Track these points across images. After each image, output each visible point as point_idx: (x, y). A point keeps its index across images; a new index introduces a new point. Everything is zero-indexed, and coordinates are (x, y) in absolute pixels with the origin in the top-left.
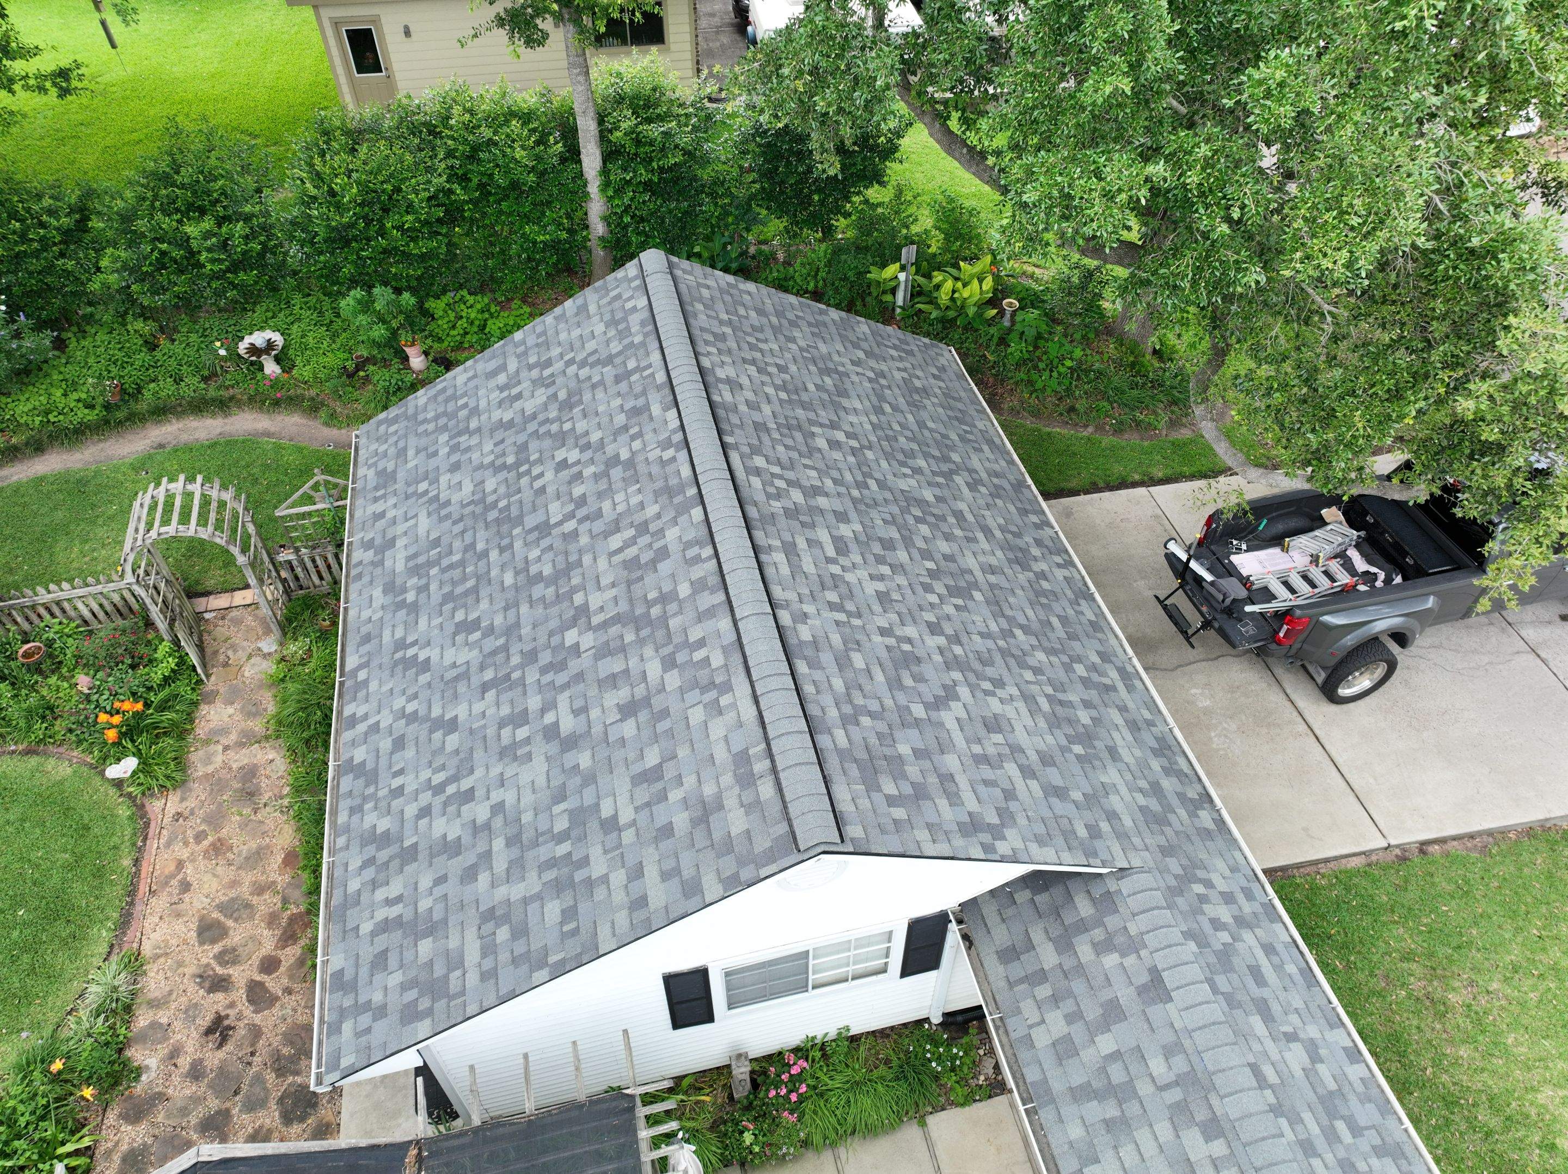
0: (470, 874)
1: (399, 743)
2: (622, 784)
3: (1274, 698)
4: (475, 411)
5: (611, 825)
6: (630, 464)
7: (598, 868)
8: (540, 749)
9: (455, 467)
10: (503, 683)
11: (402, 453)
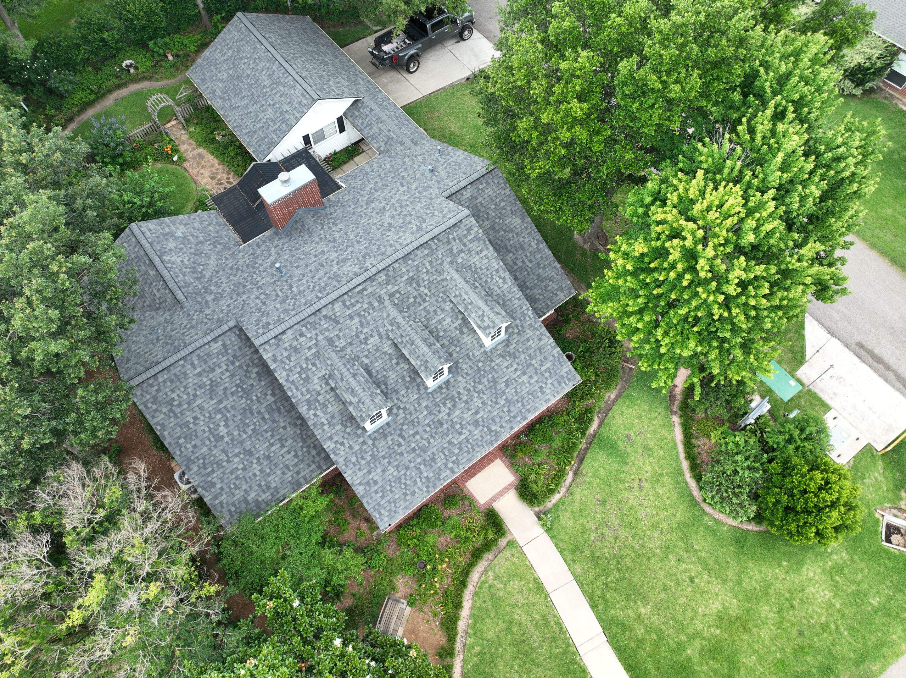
0: (268, 128)
1: (242, 119)
2: (285, 106)
3: (400, 76)
4: (216, 59)
5: (287, 111)
6: (259, 58)
7: (288, 117)
8: (269, 108)
9: (220, 72)
10: (256, 102)
11: (204, 74)
